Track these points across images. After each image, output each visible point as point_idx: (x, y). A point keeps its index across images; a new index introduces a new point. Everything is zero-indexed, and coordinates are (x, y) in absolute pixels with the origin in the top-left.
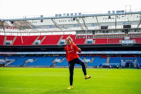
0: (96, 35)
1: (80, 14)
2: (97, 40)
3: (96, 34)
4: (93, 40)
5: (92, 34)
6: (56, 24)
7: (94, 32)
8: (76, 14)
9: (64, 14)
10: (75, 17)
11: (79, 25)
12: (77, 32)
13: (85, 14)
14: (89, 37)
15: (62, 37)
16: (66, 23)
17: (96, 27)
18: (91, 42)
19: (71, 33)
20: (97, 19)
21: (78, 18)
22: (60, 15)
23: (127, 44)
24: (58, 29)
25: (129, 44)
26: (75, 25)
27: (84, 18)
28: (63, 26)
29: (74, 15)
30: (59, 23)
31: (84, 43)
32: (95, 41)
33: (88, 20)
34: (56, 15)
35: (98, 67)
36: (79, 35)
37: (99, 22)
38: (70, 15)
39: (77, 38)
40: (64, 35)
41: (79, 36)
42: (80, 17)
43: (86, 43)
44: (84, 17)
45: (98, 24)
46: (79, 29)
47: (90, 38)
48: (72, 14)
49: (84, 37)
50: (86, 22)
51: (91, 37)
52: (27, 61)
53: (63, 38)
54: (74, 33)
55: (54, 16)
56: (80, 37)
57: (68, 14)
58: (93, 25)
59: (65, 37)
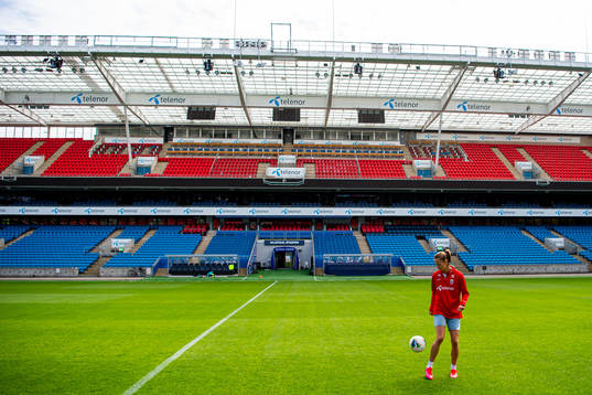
0: (175, 145)
1: (82, 39)
3: (175, 140)
5: (160, 140)
8: (64, 38)
10: (61, 53)
11: (97, 96)
15: (36, 146)
18: (148, 168)
19: (77, 133)
23: (281, 180)
25: (288, 180)
28: (27, 97)
29: (55, 42)
31: (116, 172)
32: (165, 165)
36: (109, 140)
38: (36, 42)
39: (95, 153)
40: (46, 139)
41: (108, 146)
42: (82, 55)
48: (46, 39)
53: (38, 152)
54: (89, 134)
56: (111, 149)
57: (28, 39)
59: (49, 146)
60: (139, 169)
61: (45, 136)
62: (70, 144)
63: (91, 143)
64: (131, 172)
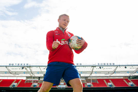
0: (41, 81)
1: (27, 64)
4: (38, 84)
5: (38, 80)
6: (10, 71)
7: (39, 78)
8: (24, 64)
9: (16, 64)
11: (28, 72)
12: (27, 77)
13: (31, 65)
15: (15, 81)
17: (41, 75)
18: (36, 86)
20: (40, 68)
21: (26, 67)
22: (13, 64)
23: (61, 88)
24: (12, 75)
25: (62, 88)
26: (24, 73)
28: (16, 73)
29: (23, 65)
30: (12, 70)
31: (30, 86)
33: (34, 69)
34: (10, 64)
37: (42, 71)
39: (26, 82)
40: (17, 80)
41: (28, 81)
42: (27, 67)
44: (31, 67)
46: (29, 75)
47: (36, 83)
48: (21, 64)
49: (31, 82)
50: (33, 71)
51: (37, 82)
55: (8, 65)
56: (29, 82)
57: (19, 64)
58: (38, 73)
59: (17, 81)
61: (16, 79)
62: (21, 80)
63: (25, 80)
64: (33, 86)
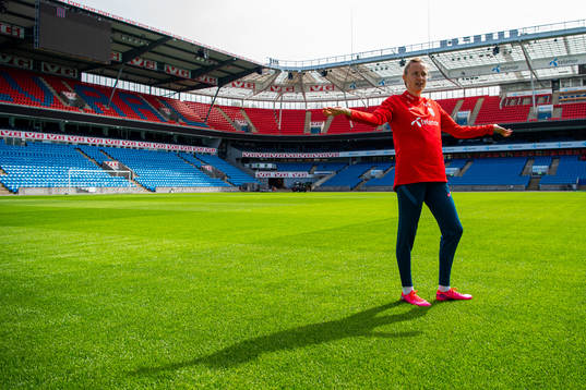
0: (563, 94)
1: (514, 32)
2: (566, 109)
3: (562, 90)
4: (556, 107)
5: (550, 91)
6: (443, 70)
7: (555, 82)
8: (501, 34)
9: (466, 39)
10: (501, 44)
11: (509, 66)
12: (504, 86)
13: (530, 32)
14: (541, 100)
15: (460, 104)
16: (472, 63)
17: (561, 69)
18: (549, 114)
19: (485, 92)
20: (566, 43)
21: (508, 46)
22: (455, 41)
24: (448, 84)
26: (497, 69)
27: (526, 46)
28: (463, 73)
29: (496, 37)
30: (449, 65)
31: (525, 119)
32: (560, 110)
33: (537, 51)
34: (443, 43)
35: (574, 186)
36: (510, 95)
37: (573, 53)
38: (483, 39)
39: (503, 106)
40: (464, 98)
41: (510, 99)
42: (513, 43)
43: (531, 117)
44: (527, 41)
45: (568, 59)
46: (511, 77)
47: (545, 103)
48: (489, 36)
49: (526, 102)
50: (532, 56)
51: (547, 99)
52: (366, 175)
53: (463, 108)
54: (495, 91)
55: (437, 45)
56: (513, 101)
57: (477, 38)
58: (554, 62)
59: (469, 103)
60: (541, 115)
61: (462, 96)
62: (482, 100)
63: (497, 99)
64: (535, 118)
